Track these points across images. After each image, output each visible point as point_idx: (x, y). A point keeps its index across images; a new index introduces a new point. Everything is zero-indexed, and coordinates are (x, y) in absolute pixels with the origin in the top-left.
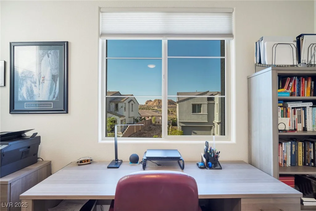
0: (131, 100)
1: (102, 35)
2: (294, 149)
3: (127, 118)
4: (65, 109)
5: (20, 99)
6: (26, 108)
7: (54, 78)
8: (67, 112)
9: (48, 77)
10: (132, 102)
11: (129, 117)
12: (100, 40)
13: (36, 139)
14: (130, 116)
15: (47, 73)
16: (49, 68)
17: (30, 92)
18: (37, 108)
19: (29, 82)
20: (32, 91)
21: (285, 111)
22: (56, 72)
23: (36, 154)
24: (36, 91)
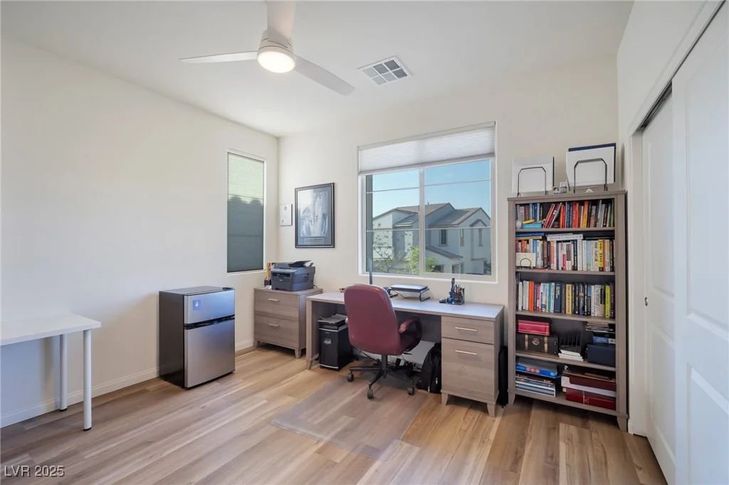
0: (478, 221)
1: (360, 173)
2: (558, 293)
3: (466, 260)
4: (332, 244)
5: (302, 236)
6: (305, 243)
7: (324, 216)
8: (334, 247)
9: (320, 216)
10: (479, 226)
11: (472, 260)
12: (360, 178)
13: (312, 270)
14: (475, 257)
15: (319, 213)
16: (321, 208)
17: (308, 229)
18: (312, 243)
19: (307, 221)
20: (309, 228)
21: (545, 245)
22: (325, 211)
23: (312, 281)
24: (312, 228)
